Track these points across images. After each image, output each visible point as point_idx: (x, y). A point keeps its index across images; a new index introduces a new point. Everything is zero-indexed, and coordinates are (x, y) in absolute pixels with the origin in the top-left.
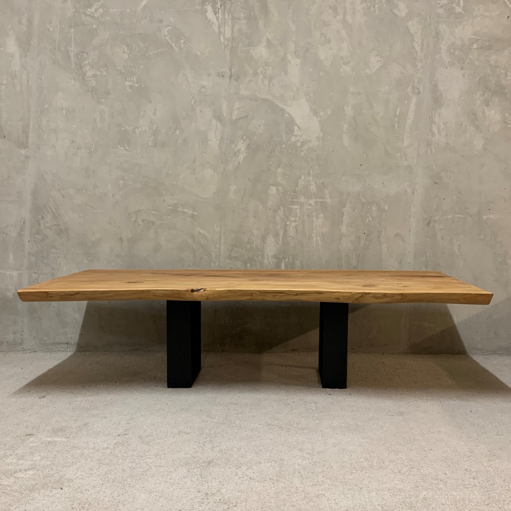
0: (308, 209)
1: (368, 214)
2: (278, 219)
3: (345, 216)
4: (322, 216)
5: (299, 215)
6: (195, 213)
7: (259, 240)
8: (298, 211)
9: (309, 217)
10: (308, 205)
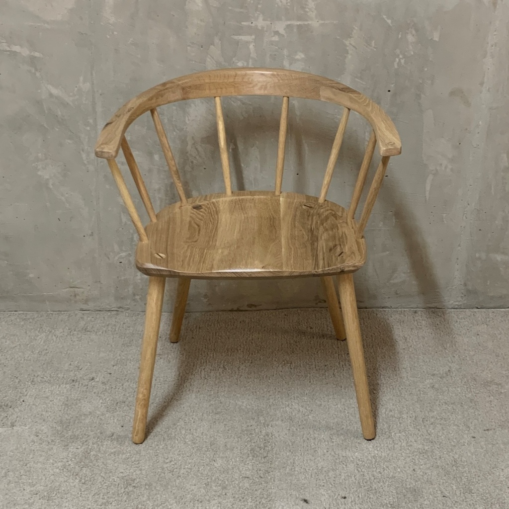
0: (272, 43)
1: (398, 51)
2: (210, 64)
4: (303, 56)
6: (37, 54)
8: (251, 46)
9: (275, 59)
10: (273, 34)
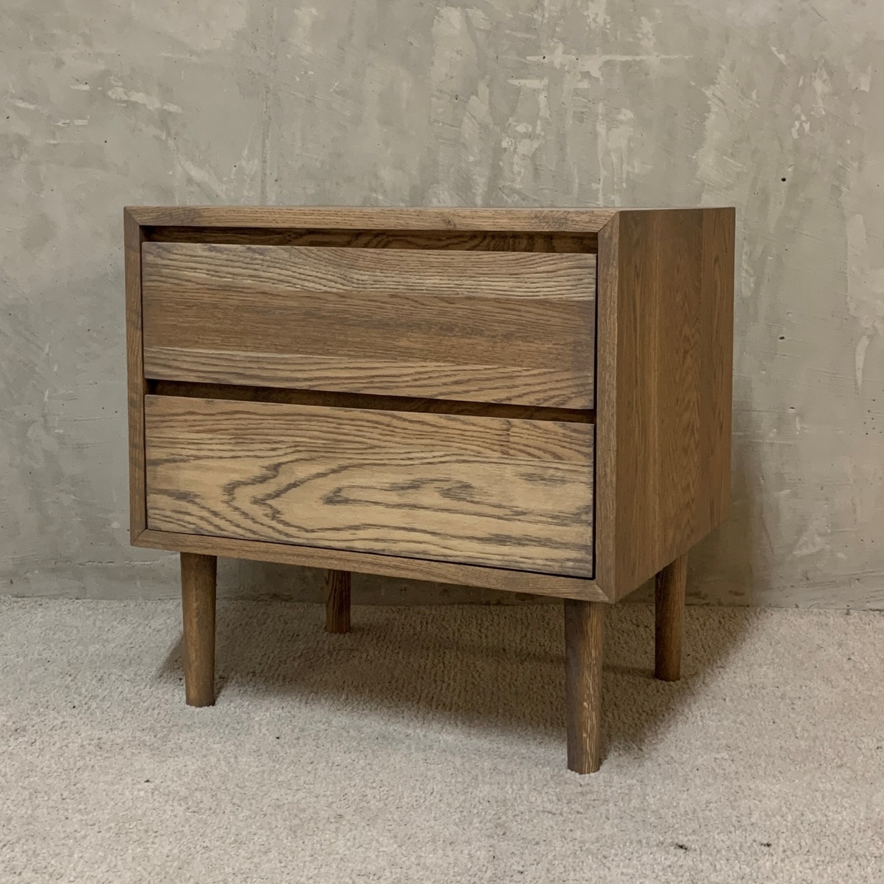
0: (577, 92)
1: (798, 109)
2: (469, 129)
3: (713, 117)
4: (630, 115)
5: (544, 112)
8: (542, 98)
9: (581, 121)
10: (579, 78)
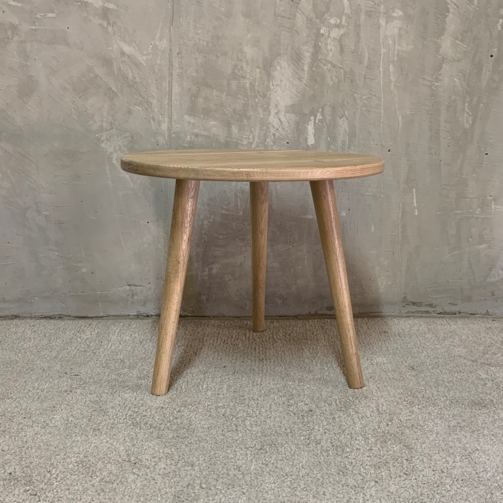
7: (258, 70)
